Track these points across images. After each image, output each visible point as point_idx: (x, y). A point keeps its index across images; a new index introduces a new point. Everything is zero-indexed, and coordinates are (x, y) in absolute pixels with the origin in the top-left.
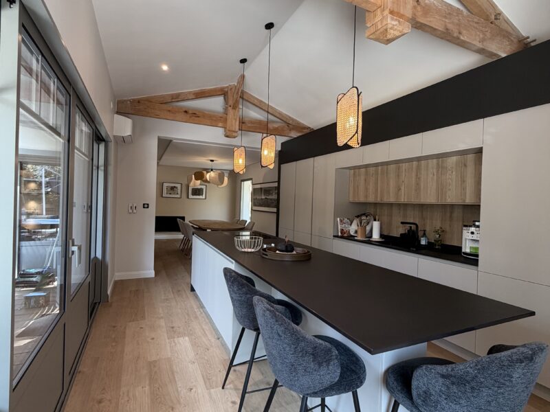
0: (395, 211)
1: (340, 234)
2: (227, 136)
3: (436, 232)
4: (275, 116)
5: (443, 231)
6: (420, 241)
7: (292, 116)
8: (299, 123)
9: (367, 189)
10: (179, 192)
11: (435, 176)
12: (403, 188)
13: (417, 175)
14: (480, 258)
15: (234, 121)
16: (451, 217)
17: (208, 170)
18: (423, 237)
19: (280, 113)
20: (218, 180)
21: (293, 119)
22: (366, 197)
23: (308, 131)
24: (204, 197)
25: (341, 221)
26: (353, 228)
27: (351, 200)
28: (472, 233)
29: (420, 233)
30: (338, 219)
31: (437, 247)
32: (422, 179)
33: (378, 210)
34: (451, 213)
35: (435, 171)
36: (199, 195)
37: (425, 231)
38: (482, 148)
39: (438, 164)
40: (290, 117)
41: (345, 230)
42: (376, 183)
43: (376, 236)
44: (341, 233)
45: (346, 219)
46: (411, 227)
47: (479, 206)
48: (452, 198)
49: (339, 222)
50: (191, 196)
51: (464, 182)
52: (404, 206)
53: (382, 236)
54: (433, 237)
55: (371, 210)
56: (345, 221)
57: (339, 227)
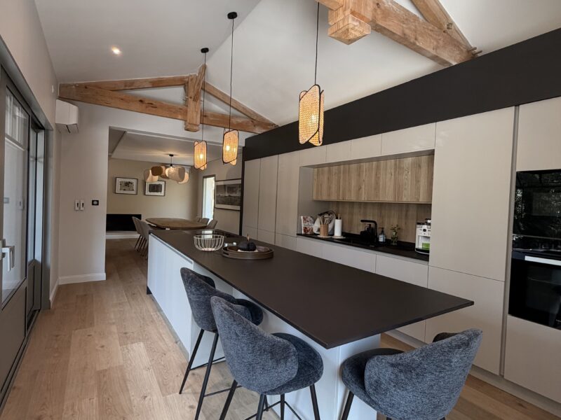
0: (356, 210)
1: (303, 232)
2: (187, 130)
3: (393, 229)
4: (238, 110)
5: (399, 229)
6: (378, 239)
7: (256, 112)
8: (264, 119)
9: (329, 188)
10: (135, 188)
11: (393, 176)
12: (363, 187)
13: (376, 175)
14: (430, 254)
15: (195, 115)
16: (406, 215)
17: (167, 166)
18: (381, 234)
19: (244, 108)
20: (178, 176)
21: (257, 115)
22: (329, 195)
23: (273, 127)
24: (162, 193)
25: (305, 219)
26: (316, 226)
27: (315, 198)
28: (425, 230)
29: (379, 231)
30: (302, 217)
31: (394, 244)
32: (381, 178)
33: (340, 209)
34: (407, 211)
35: (393, 171)
36: (157, 191)
37: (383, 228)
38: (434, 150)
39: (395, 164)
40: (254, 112)
41: (308, 229)
42: (339, 182)
43: (338, 234)
44: (305, 231)
45: (309, 217)
46: (370, 225)
47: (431, 205)
48: (407, 197)
49: (302, 220)
50: (148, 193)
51: (418, 181)
52: (365, 205)
53: (343, 233)
54: (390, 234)
55: (333, 209)
56: (308, 219)
57: (303, 226)
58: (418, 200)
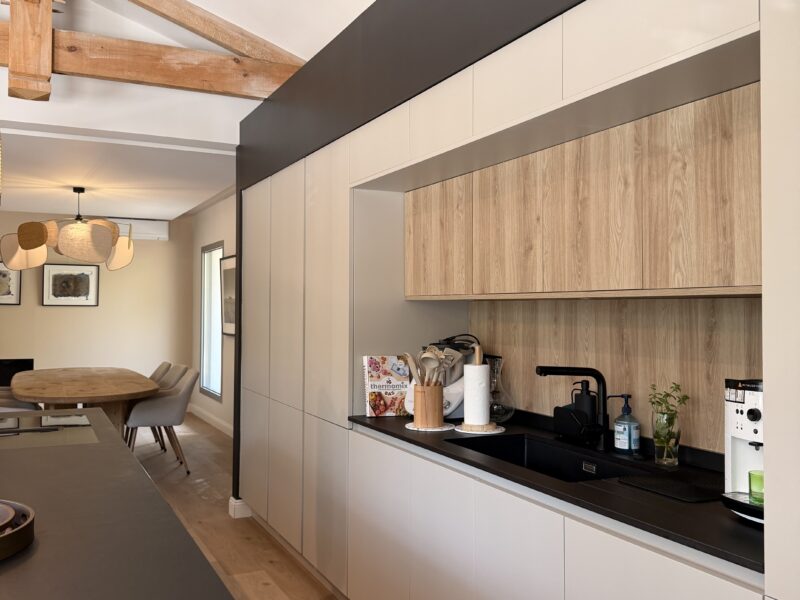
1: (369, 412)
3: (660, 401)
5: (684, 399)
6: (610, 436)
8: (275, 52)
12: (537, 243)
18: (621, 419)
20: (90, 245)
21: (254, 41)
23: (296, 70)
25: (374, 365)
26: (411, 398)
27: (410, 292)
28: (754, 415)
29: (615, 407)
30: (366, 360)
31: (666, 461)
36: (76, 294)
37: (627, 397)
40: (242, 33)
41: (388, 399)
43: (476, 420)
44: (375, 408)
45: (393, 360)
46: (586, 384)
49: (367, 368)
50: (49, 298)
52: (567, 308)
53: (495, 414)
54: (654, 420)
56: (387, 367)
57: (369, 390)
58: (728, 279)
